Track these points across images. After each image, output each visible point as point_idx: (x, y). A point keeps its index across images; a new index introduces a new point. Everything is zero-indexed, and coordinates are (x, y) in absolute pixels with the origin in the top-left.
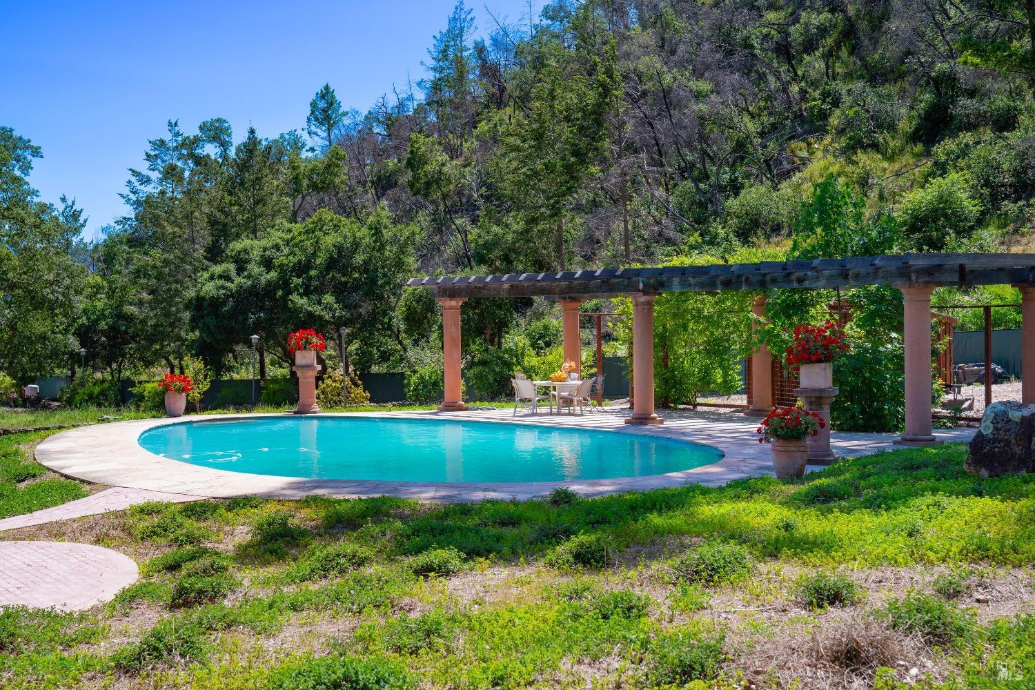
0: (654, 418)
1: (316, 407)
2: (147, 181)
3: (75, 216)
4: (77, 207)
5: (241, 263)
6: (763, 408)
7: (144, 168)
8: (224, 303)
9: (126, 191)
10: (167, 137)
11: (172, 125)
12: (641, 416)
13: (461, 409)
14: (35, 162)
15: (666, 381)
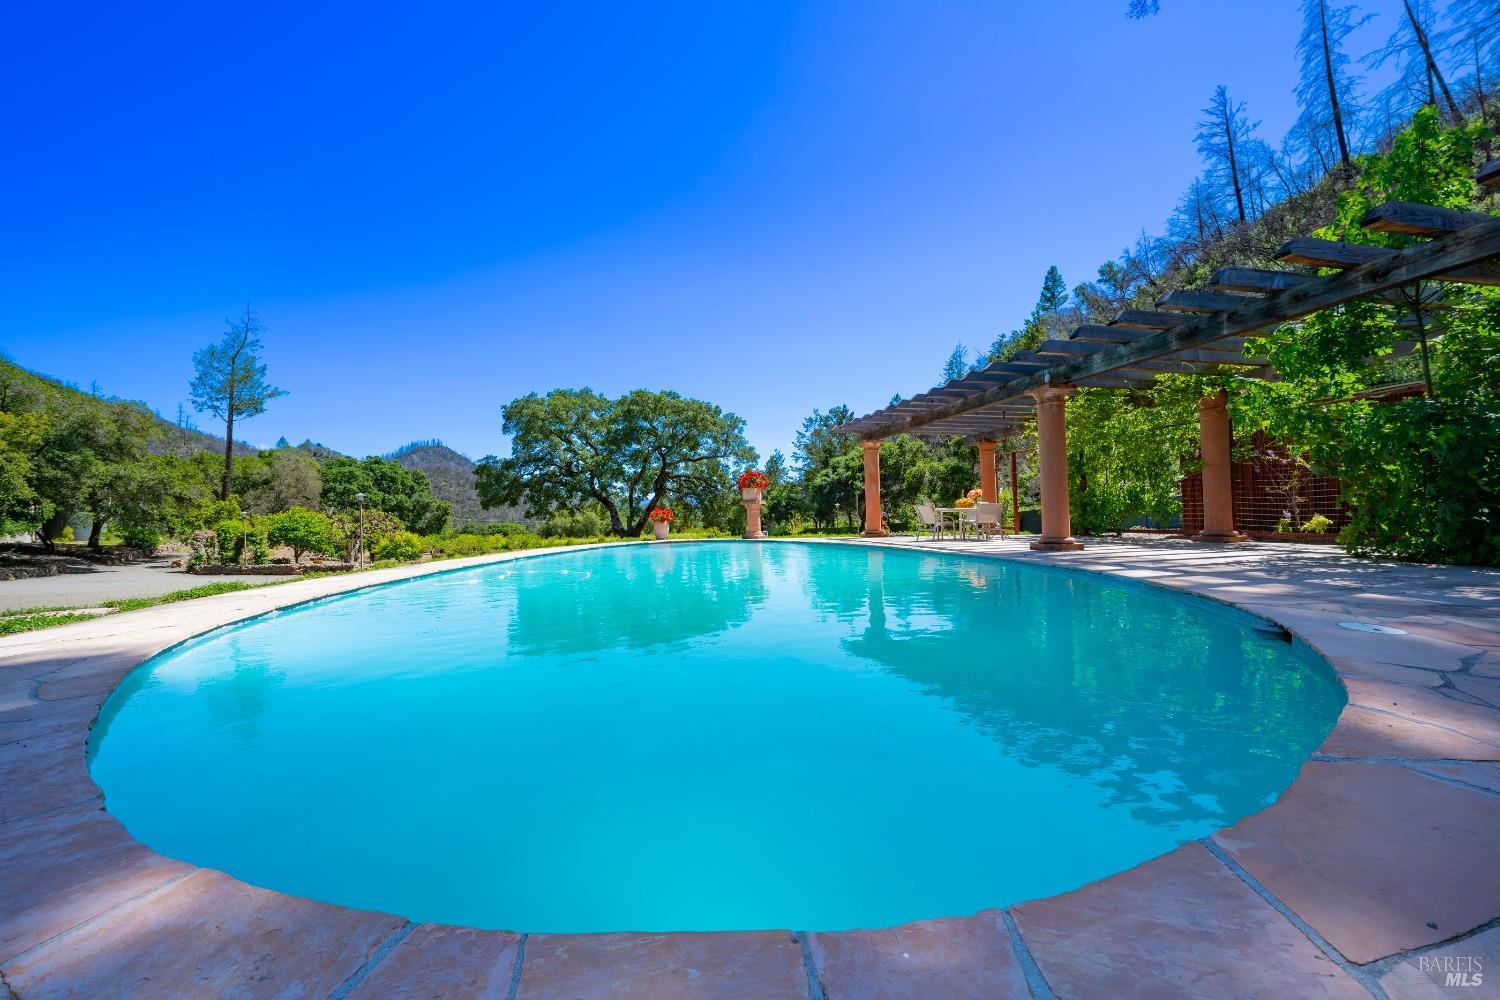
0: (1070, 543)
1: (760, 534)
2: (804, 436)
3: (780, 457)
4: (781, 453)
5: (835, 469)
6: (1221, 532)
7: (803, 430)
8: (825, 488)
9: (795, 442)
10: (813, 416)
11: (816, 411)
12: (1048, 540)
13: (880, 535)
14: (745, 428)
15: (1084, 506)
